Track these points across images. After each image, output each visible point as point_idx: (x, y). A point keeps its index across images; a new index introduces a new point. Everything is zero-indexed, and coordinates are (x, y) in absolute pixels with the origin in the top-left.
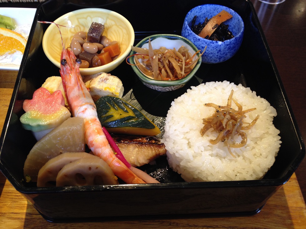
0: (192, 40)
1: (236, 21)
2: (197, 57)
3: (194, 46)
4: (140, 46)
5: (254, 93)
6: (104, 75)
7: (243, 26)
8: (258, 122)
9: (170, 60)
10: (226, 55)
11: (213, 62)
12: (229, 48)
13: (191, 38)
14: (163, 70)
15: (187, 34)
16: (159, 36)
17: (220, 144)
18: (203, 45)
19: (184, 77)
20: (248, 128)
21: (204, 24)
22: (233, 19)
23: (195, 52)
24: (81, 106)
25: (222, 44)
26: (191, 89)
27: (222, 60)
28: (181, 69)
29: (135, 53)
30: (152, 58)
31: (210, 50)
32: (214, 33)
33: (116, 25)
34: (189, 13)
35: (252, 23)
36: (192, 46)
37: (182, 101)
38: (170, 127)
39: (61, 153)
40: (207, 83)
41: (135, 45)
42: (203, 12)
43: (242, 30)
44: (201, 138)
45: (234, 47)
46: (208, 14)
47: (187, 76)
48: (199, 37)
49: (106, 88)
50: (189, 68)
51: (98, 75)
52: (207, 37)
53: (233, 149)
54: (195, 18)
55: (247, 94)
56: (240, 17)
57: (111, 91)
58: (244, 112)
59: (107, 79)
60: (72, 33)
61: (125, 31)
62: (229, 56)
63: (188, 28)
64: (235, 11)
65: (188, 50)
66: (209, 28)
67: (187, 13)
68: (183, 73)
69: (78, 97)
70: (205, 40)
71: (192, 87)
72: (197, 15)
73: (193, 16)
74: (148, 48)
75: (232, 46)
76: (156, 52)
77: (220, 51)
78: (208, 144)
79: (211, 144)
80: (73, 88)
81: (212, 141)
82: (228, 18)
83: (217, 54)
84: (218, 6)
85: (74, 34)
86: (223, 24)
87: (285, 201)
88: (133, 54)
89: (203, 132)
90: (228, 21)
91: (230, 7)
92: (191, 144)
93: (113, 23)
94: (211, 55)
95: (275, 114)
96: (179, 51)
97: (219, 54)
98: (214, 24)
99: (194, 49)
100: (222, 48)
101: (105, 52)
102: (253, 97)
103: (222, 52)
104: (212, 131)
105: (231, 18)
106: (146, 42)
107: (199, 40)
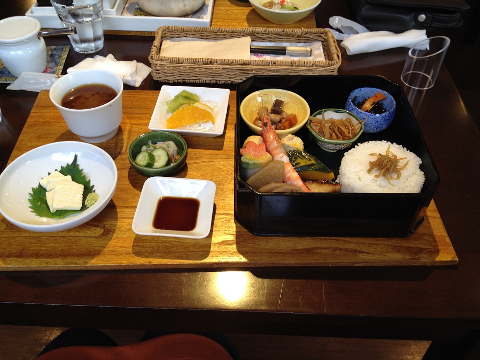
0: (355, 113)
1: (389, 100)
2: (360, 125)
3: (357, 118)
4: (315, 116)
5: (405, 148)
6: (291, 136)
7: (395, 103)
8: (408, 166)
9: (340, 126)
10: (382, 125)
11: (372, 131)
12: (385, 120)
13: (354, 111)
14: (334, 134)
15: (351, 109)
16: (329, 110)
17: (381, 178)
18: (364, 117)
19: (351, 139)
20: (402, 169)
21: (363, 103)
22: (387, 99)
23: (358, 122)
24: (279, 154)
25: (379, 117)
26: (358, 145)
27: (379, 129)
28: (349, 133)
29: (311, 121)
30: (324, 125)
31: (369, 120)
32: (372, 109)
33: (292, 102)
34: (352, 93)
35: (402, 102)
36: (355, 118)
37: (352, 153)
38: (345, 168)
39: (269, 183)
40: (370, 142)
41: (311, 115)
42: (362, 94)
43: (394, 107)
44: (368, 174)
45: (388, 119)
46: (366, 95)
47: (353, 138)
48: (361, 111)
49: (293, 144)
50: (354, 133)
51: (285, 136)
52: (367, 111)
53: (391, 181)
54: (356, 97)
55: (400, 149)
56: (392, 97)
57: (296, 147)
58: (398, 160)
59: (292, 139)
60: (257, 107)
61: (300, 106)
62: (384, 127)
63: (352, 104)
64: (388, 93)
65: (352, 121)
66: (368, 105)
67: (350, 93)
68: (350, 135)
69: (277, 148)
70: (366, 113)
71: (359, 144)
72: (357, 95)
73: (354, 96)
74: (321, 118)
75: (386, 118)
76: (327, 122)
77: (377, 121)
78: (374, 178)
79: (375, 179)
80: (272, 142)
81: (376, 176)
82: (383, 98)
83: (375, 124)
84: (374, 89)
85: (258, 109)
86: (378, 103)
87: (432, 231)
88: (309, 122)
89: (369, 171)
90: (382, 100)
91: (384, 90)
92: (361, 179)
93: (290, 100)
94: (370, 125)
95: (420, 162)
96: (346, 120)
97: (377, 124)
98: (372, 103)
99: (357, 119)
100: (379, 119)
101: (286, 121)
102: (404, 152)
103: (379, 123)
104: (376, 171)
105: (385, 98)
106: (319, 114)
107: (361, 113)
